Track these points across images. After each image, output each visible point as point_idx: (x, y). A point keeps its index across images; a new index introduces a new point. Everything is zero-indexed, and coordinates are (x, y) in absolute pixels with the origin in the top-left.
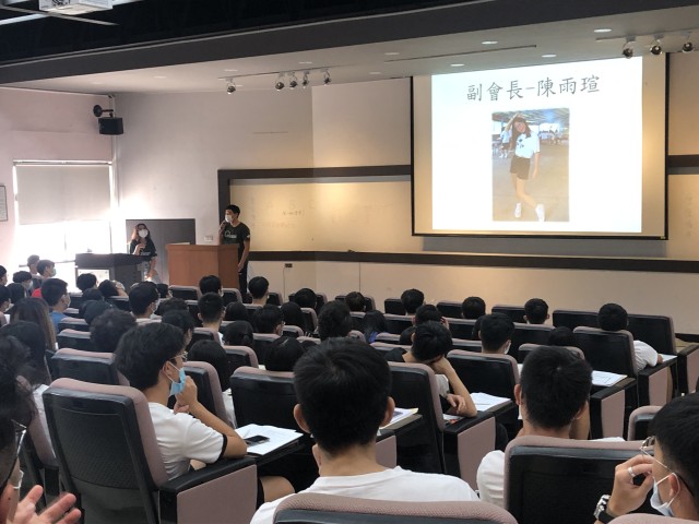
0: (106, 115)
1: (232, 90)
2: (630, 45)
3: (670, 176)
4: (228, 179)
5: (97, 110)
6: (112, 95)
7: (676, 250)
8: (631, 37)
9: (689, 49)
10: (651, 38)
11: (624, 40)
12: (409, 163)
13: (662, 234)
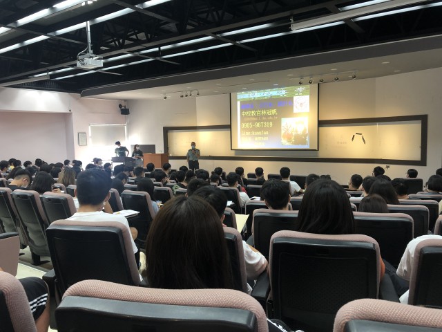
0: (123, 108)
1: (165, 98)
2: (302, 80)
3: (320, 128)
4: (167, 130)
5: (120, 106)
6: (125, 100)
7: (322, 155)
8: (302, 77)
10: (308, 78)
11: (299, 79)
12: (230, 124)
13: (317, 149)
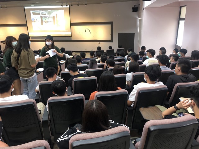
3: (71, 26)
7: (73, 38)
8: (62, 3)
9: (72, 6)
10: (66, 3)
11: (61, 3)
12: (26, 23)
13: (71, 36)
